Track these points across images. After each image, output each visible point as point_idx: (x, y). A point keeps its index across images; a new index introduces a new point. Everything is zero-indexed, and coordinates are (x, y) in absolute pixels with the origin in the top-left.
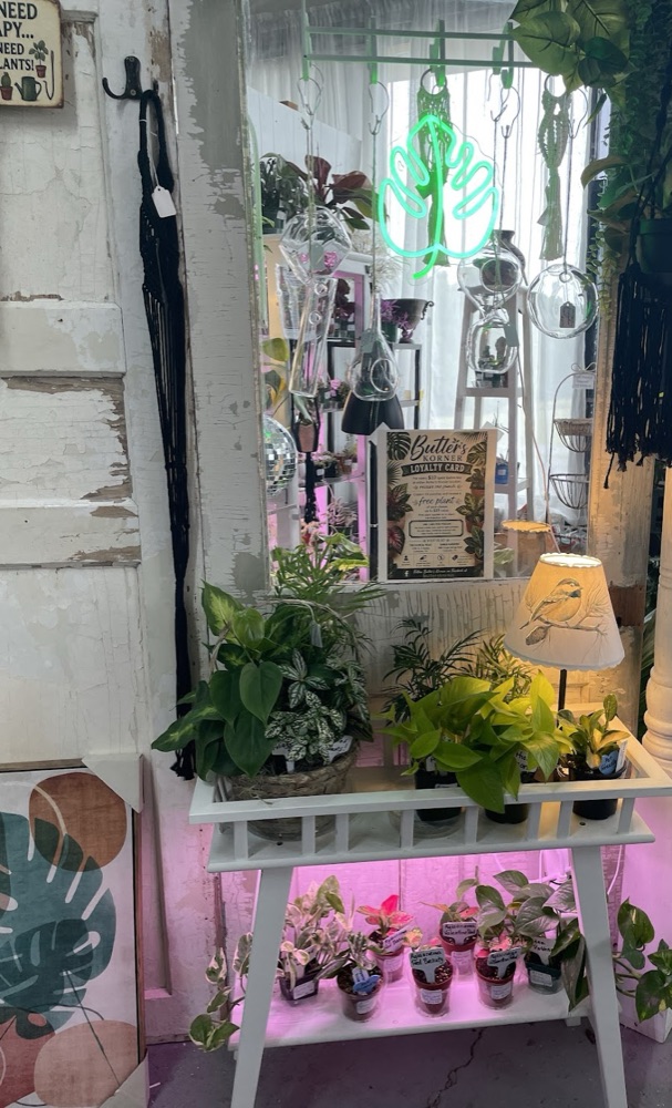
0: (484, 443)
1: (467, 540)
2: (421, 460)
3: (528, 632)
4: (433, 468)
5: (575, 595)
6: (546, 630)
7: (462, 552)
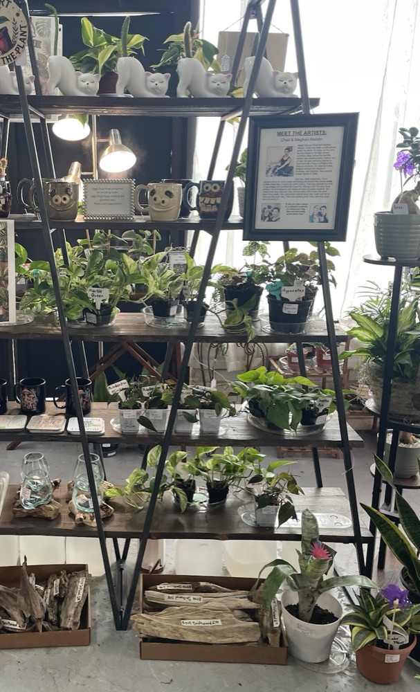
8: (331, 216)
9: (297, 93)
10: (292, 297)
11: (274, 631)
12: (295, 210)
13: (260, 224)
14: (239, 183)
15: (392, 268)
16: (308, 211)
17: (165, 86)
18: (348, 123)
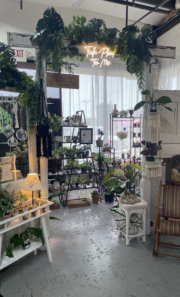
0: (14, 158)
1: (12, 175)
2: (4, 162)
3: (29, 186)
4: (6, 163)
5: (36, 179)
6: (32, 185)
7: (11, 177)
8: (91, 141)
9: (85, 125)
10: (85, 152)
11: (88, 202)
12: (86, 140)
13: (82, 142)
14: (79, 136)
15: (99, 148)
16: (88, 140)
17: (68, 124)
18: (92, 129)
